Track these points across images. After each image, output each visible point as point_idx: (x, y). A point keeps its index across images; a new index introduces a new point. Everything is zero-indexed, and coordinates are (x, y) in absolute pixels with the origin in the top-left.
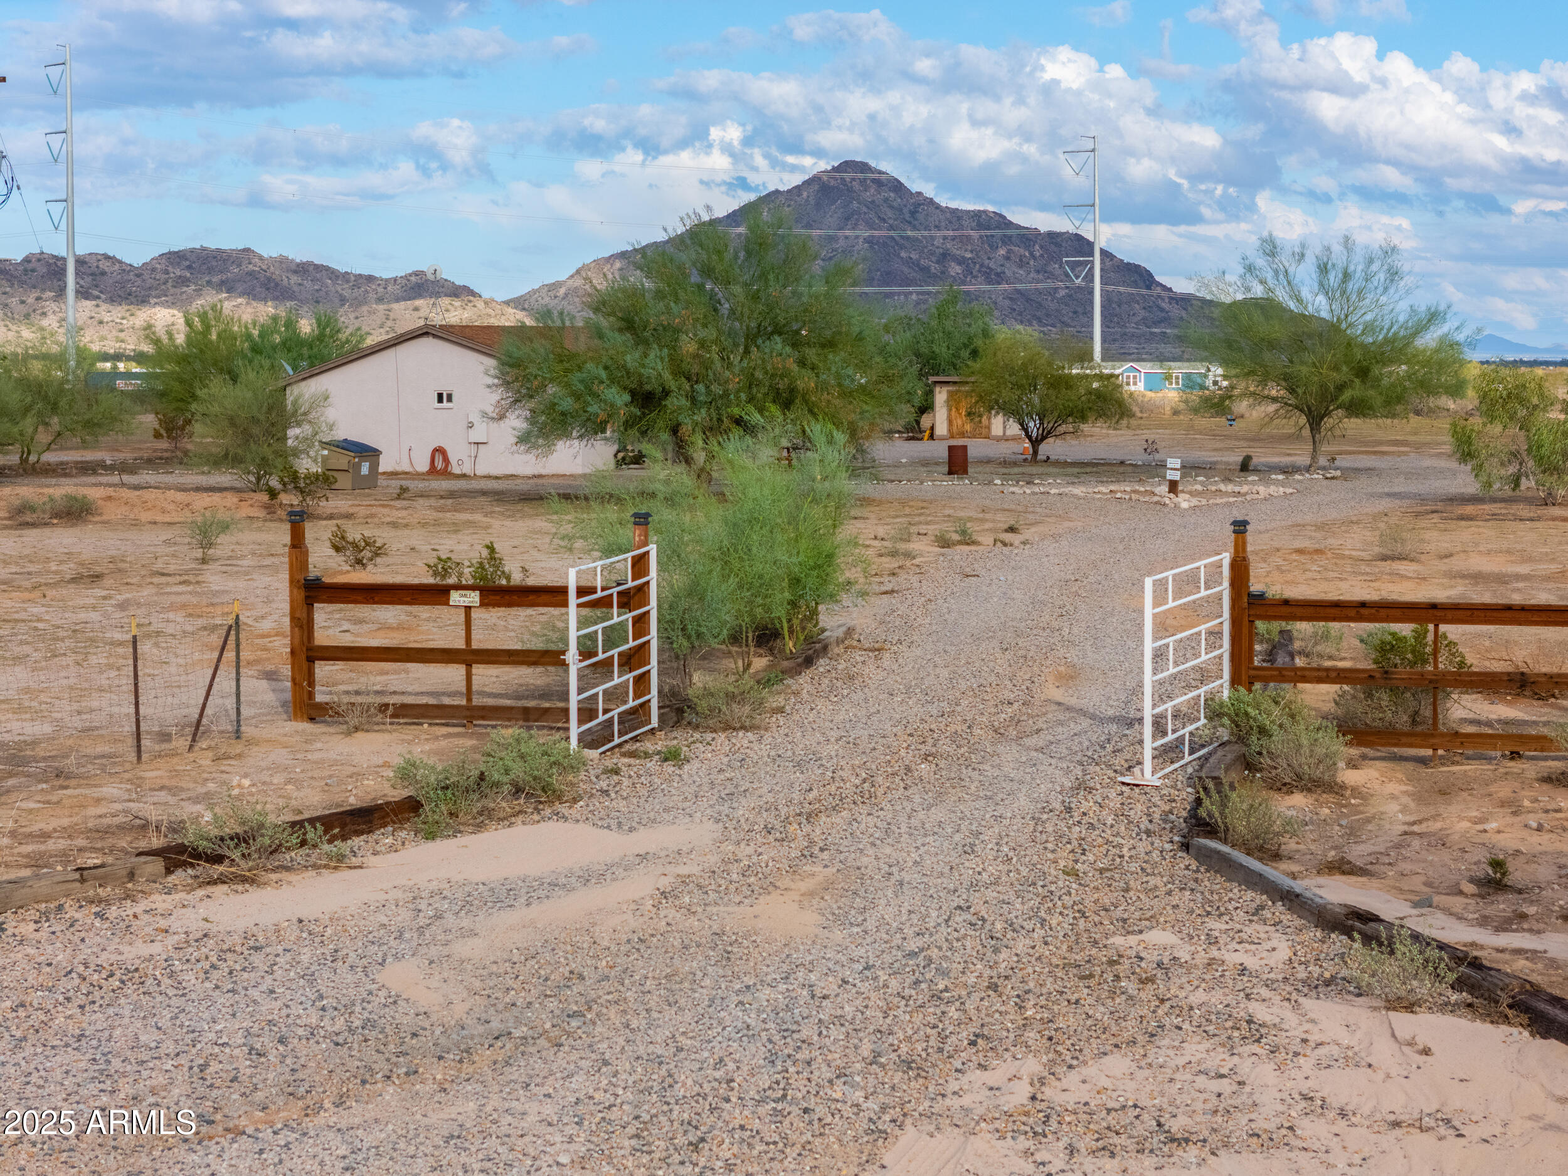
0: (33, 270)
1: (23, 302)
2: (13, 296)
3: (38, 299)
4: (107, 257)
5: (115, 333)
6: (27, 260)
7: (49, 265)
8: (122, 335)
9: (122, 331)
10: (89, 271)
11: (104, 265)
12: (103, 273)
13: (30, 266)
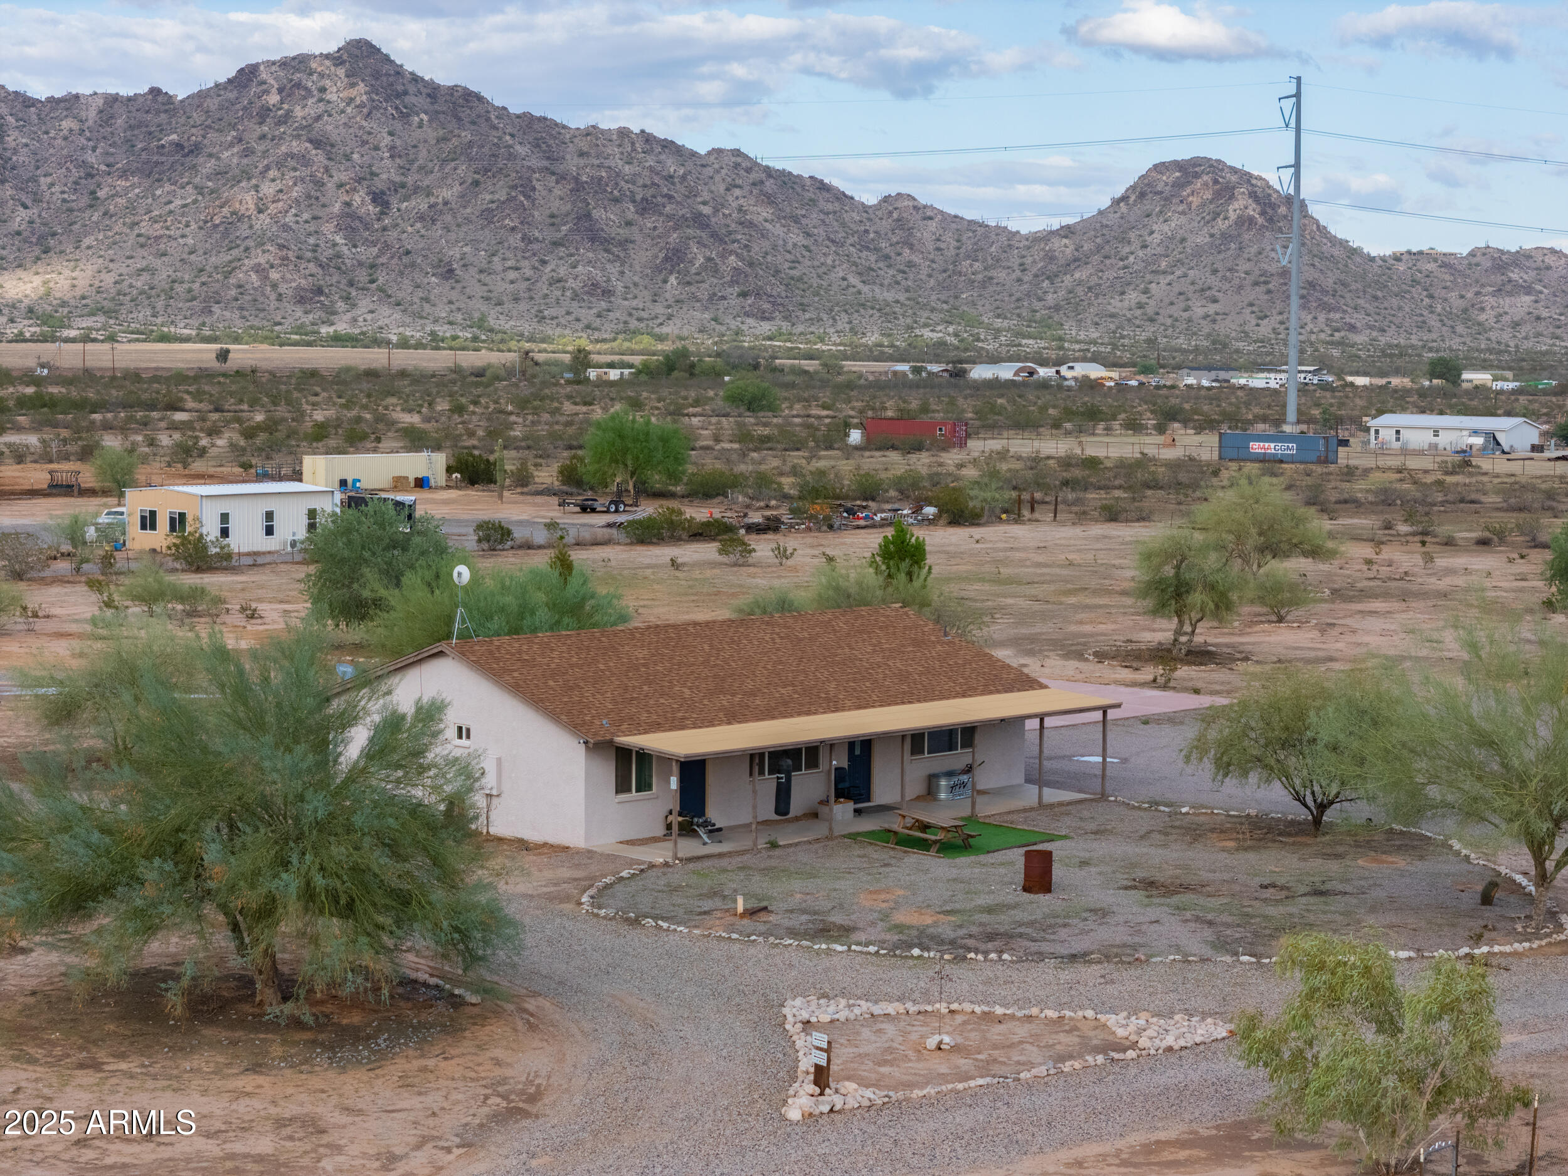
0: (1477, 265)
1: (1462, 297)
2: (1452, 290)
3: (1478, 293)
4: (1553, 251)
5: (1551, 329)
6: (1472, 254)
7: (1494, 259)
8: (1558, 332)
9: (1559, 327)
10: (1534, 265)
11: (1550, 260)
12: (1549, 268)
13: (1474, 260)
